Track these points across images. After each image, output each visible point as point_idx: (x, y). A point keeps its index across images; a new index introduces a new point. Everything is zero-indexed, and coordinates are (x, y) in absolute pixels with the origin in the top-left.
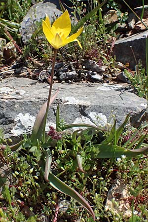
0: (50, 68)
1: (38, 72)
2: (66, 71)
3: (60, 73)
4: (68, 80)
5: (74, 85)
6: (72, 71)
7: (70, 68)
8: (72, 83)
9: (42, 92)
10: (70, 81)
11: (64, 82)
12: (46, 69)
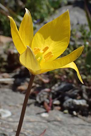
0: (56, 88)
1: (39, 90)
2: (74, 97)
3: (66, 98)
4: (73, 110)
5: (79, 120)
6: (82, 98)
7: (81, 93)
8: (77, 116)
9: (31, 120)
10: (75, 113)
11: (66, 111)
12: (50, 88)
